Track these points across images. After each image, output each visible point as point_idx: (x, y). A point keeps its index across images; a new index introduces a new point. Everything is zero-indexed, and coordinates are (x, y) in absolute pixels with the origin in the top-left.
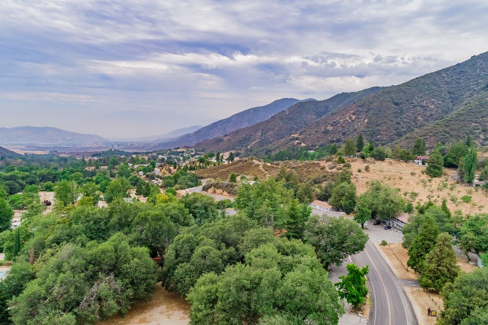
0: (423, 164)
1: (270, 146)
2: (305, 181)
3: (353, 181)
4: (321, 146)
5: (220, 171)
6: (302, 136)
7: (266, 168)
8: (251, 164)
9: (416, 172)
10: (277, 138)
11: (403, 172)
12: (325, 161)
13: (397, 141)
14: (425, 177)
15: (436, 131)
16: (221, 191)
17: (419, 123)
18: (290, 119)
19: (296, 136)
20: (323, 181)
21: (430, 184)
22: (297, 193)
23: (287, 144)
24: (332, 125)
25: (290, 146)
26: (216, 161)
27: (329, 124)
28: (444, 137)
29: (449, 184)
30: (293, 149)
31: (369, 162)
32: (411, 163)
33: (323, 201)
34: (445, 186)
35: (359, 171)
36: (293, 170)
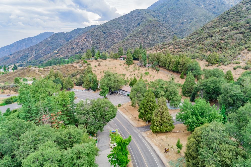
0: (124, 59)
1: (42, 59)
2: (67, 76)
3: (93, 72)
4: (71, 56)
5: (8, 77)
6: (60, 52)
7: (40, 71)
8: (30, 70)
9: (121, 63)
10: (46, 54)
11: (116, 64)
12: (76, 63)
13: (108, 50)
14: (126, 66)
15: (123, 44)
16: (9, 91)
17: (115, 42)
18: (51, 43)
19: (56, 52)
20: (77, 75)
21: (129, 68)
22: (63, 84)
23: (52, 56)
24: (75, 45)
25: (54, 57)
26: (4, 71)
27: (73, 44)
28: (126, 47)
29: (137, 67)
30: (56, 59)
31: (99, 61)
32: (118, 60)
33: (79, 86)
34: (136, 69)
35: (95, 67)
36: (58, 70)
